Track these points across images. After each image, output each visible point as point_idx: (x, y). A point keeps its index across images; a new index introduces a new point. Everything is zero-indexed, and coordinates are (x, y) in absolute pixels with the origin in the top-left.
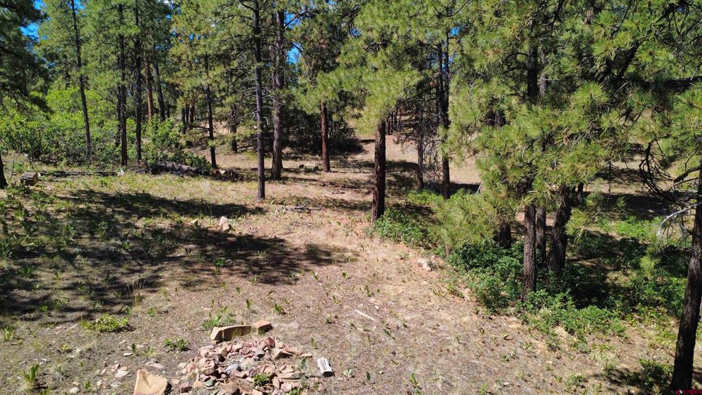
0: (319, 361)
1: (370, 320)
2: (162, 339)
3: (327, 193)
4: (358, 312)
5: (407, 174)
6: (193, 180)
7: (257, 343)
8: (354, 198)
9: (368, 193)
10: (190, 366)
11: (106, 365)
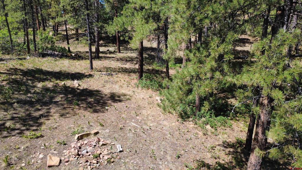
0: (117, 146)
1: (137, 127)
2: (56, 140)
3: (119, 65)
4: (132, 123)
5: (153, 53)
6: (61, 60)
7: (93, 140)
8: (131, 67)
9: (136, 64)
10: (68, 152)
11: (35, 153)
